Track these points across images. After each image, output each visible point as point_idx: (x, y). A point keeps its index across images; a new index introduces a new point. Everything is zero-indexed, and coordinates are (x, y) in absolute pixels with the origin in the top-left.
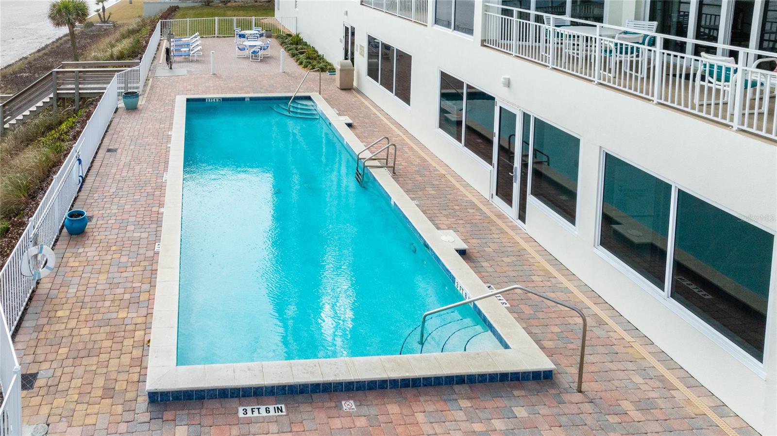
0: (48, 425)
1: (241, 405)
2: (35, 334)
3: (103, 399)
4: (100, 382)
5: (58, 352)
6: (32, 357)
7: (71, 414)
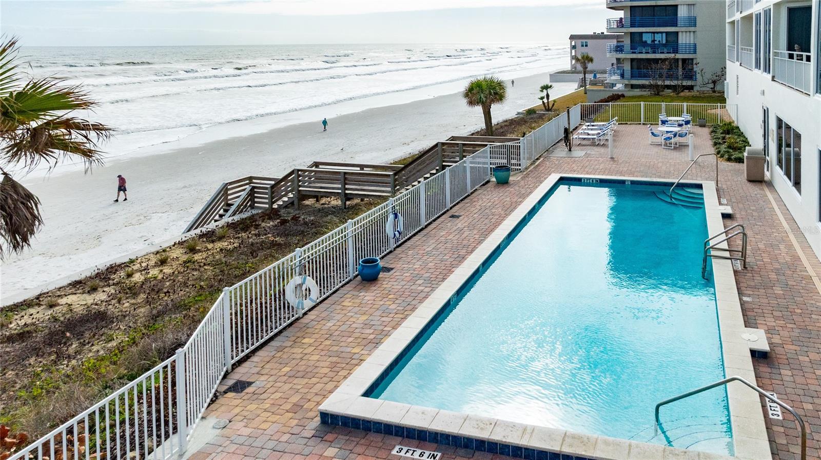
0: (230, 422)
1: (400, 444)
2: (274, 353)
3: (288, 412)
4: (295, 399)
5: (281, 370)
6: (258, 369)
7: (253, 418)
